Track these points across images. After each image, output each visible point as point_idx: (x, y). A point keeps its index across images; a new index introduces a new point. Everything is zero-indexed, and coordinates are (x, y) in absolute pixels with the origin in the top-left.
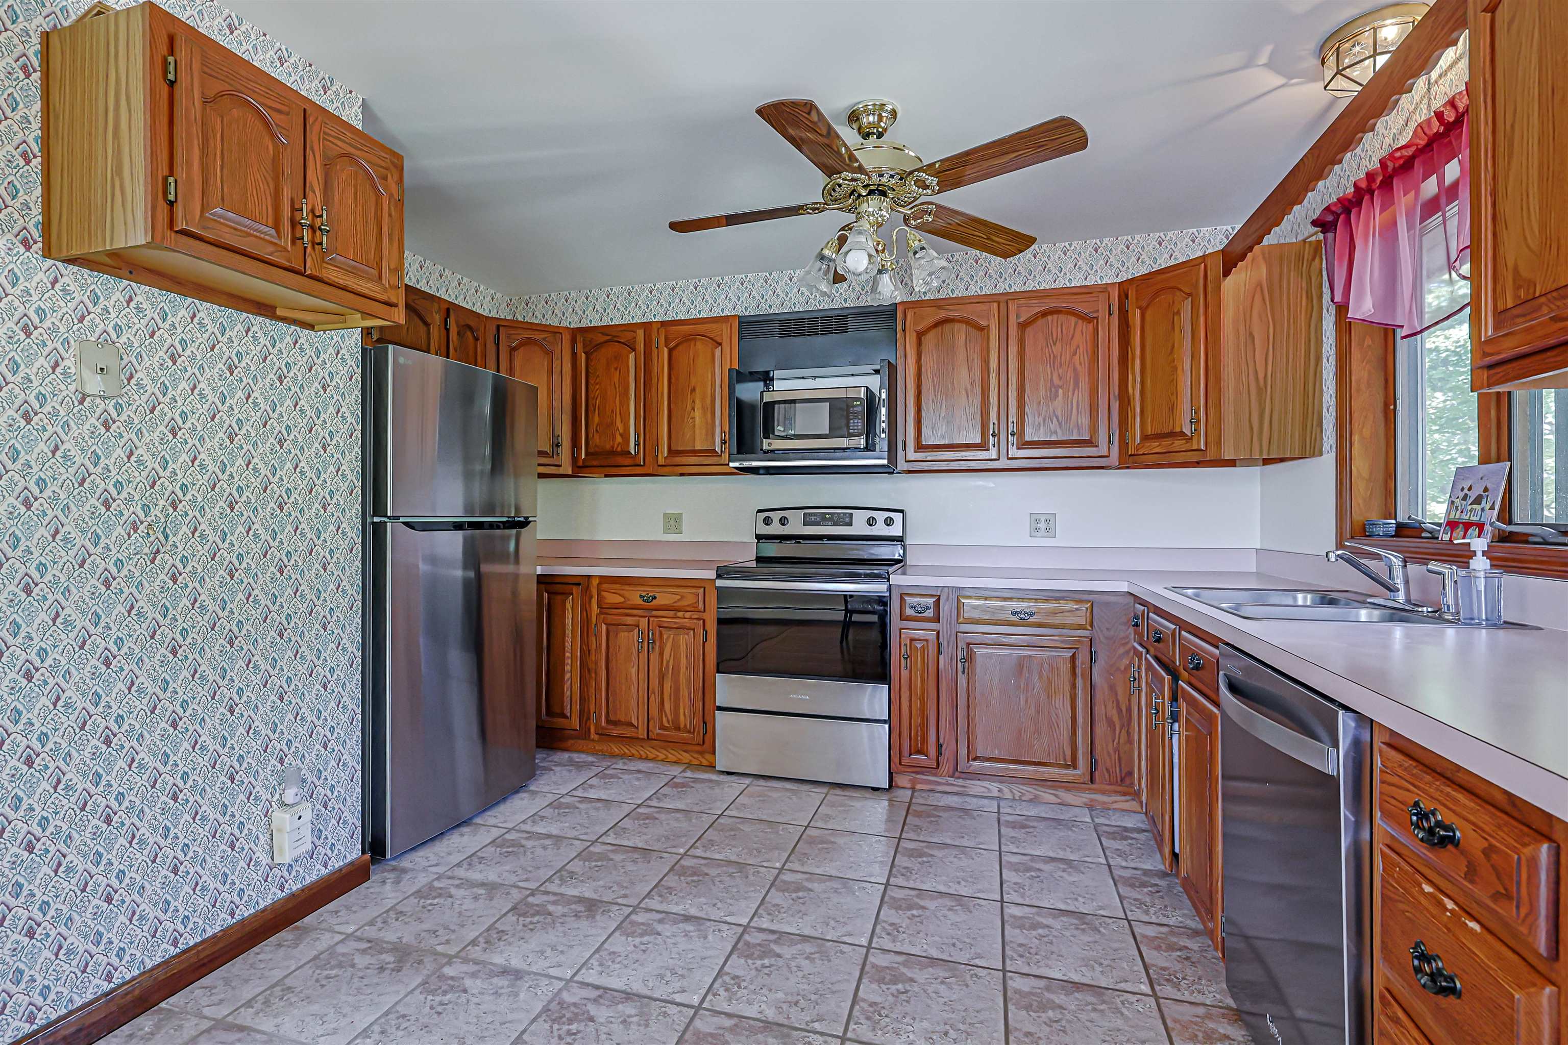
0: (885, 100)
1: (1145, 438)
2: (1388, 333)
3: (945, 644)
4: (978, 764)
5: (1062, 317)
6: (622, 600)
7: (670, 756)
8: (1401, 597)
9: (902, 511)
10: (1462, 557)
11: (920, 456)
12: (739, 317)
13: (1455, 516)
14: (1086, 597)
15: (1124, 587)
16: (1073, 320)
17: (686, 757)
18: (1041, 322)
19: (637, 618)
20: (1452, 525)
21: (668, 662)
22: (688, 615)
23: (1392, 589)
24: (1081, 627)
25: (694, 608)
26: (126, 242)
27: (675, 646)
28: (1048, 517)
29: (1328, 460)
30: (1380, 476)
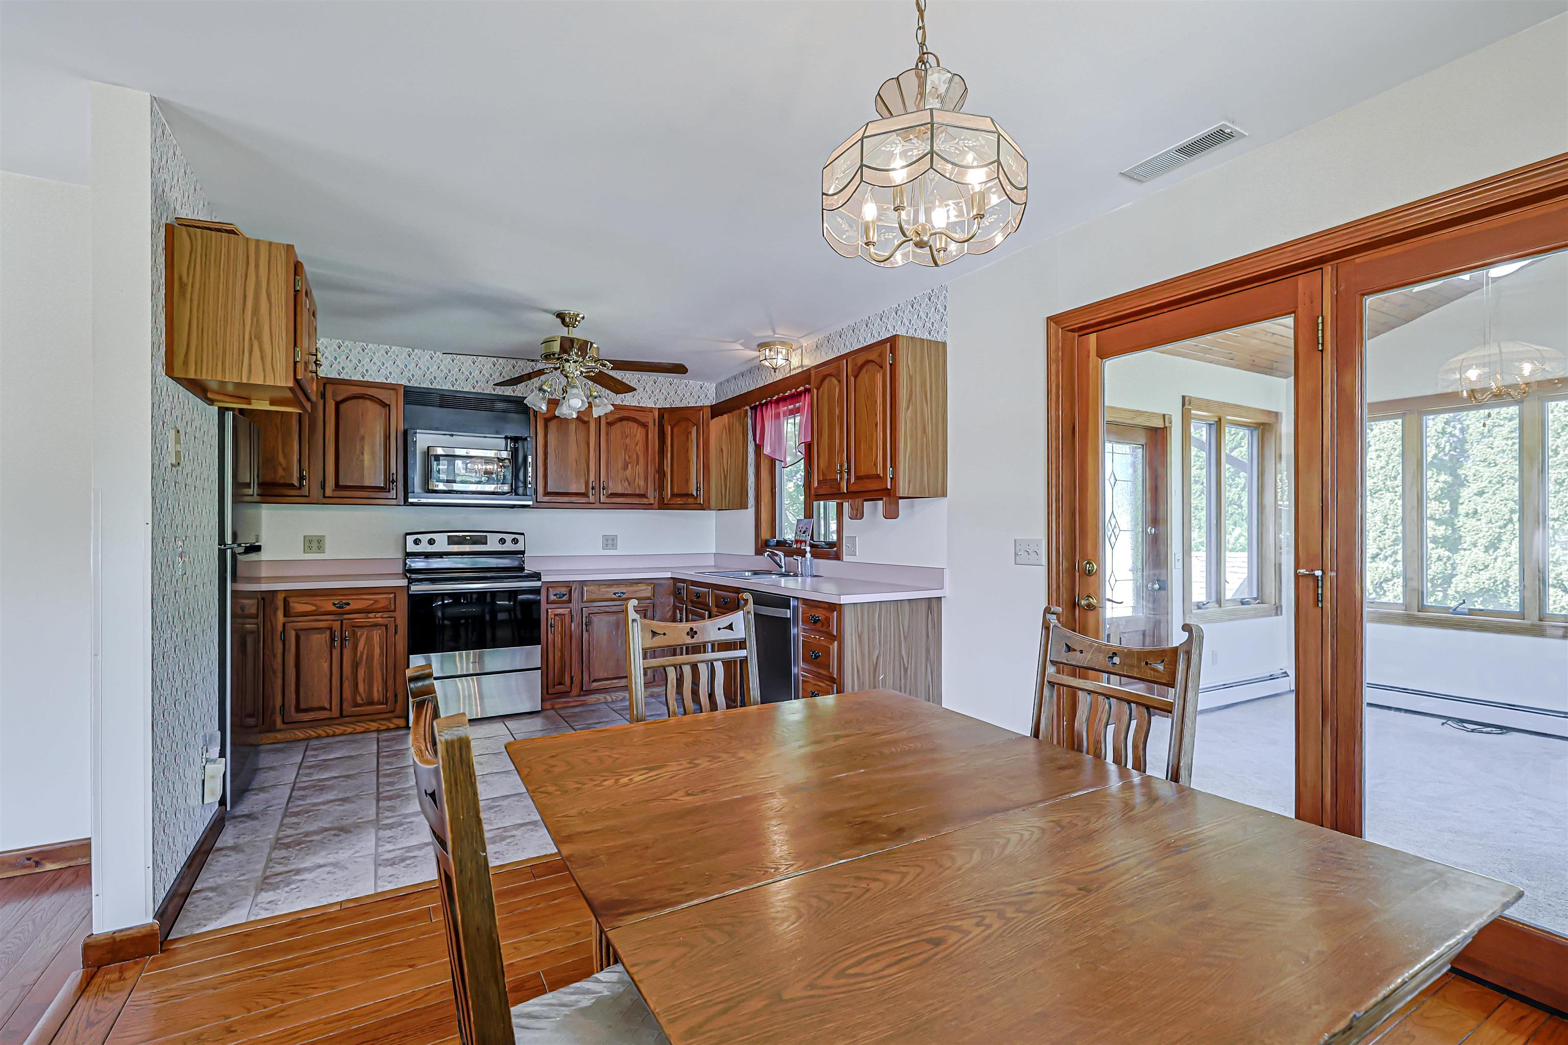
0: (580, 311)
1: (673, 495)
2: (773, 461)
3: (575, 616)
4: (595, 684)
5: (630, 423)
6: (314, 608)
7: (356, 727)
8: (783, 570)
9: (523, 534)
10: (803, 554)
11: (547, 499)
12: (405, 386)
13: (798, 538)
14: (651, 581)
15: (669, 575)
16: (636, 425)
17: (374, 725)
18: (619, 424)
19: (330, 622)
20: (797, 541)
21: (362, 653)
22: (379, 615)
23: (781, 567)
24: (649, 598)
25: (386, 610)
26: (265, 381)
27: (369, 640)
28: (613, 537)
29: (751, 511)
30: (770, 520)
